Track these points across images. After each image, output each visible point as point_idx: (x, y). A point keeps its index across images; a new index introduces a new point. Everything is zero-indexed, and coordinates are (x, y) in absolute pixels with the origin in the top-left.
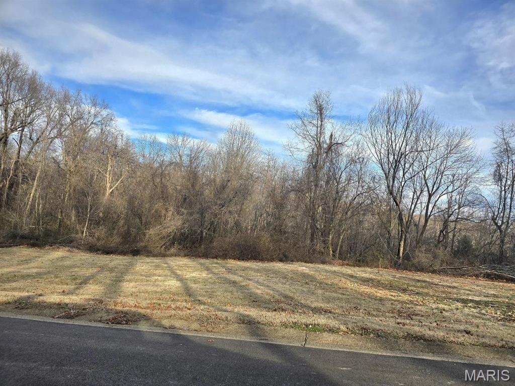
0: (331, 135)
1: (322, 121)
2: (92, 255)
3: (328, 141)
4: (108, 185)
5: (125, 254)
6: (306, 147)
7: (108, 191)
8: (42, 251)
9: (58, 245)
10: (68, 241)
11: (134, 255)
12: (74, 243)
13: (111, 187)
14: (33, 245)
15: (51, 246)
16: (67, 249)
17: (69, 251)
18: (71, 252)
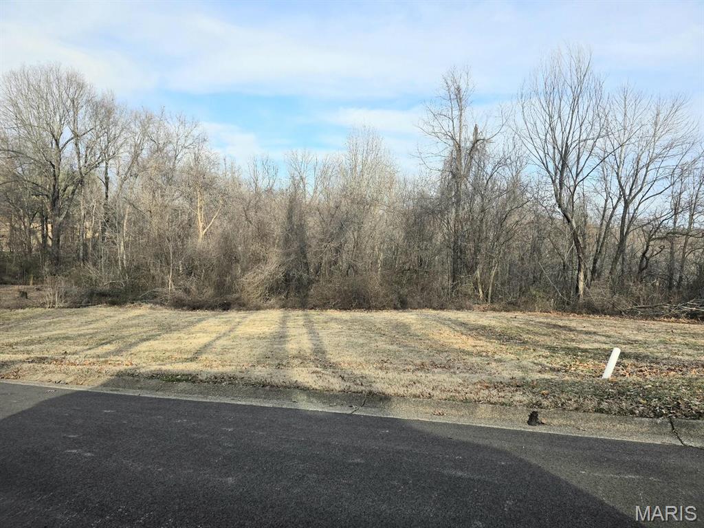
0: (476, 129)
1: (461, 110)
3: (472, 138)
4: (201, 225)
5: (213, 309)
6: (441, 149)
7: (202, 233)
8: (121, 310)
9: (139, 302)
10: (154, 299)
11: (224, 310)
12: (158, 300)
13: (204, 228)
14: (113, 304)
15: (133, 303)
16: (149, 306)
17: (151, 308)
18: (154, 309)
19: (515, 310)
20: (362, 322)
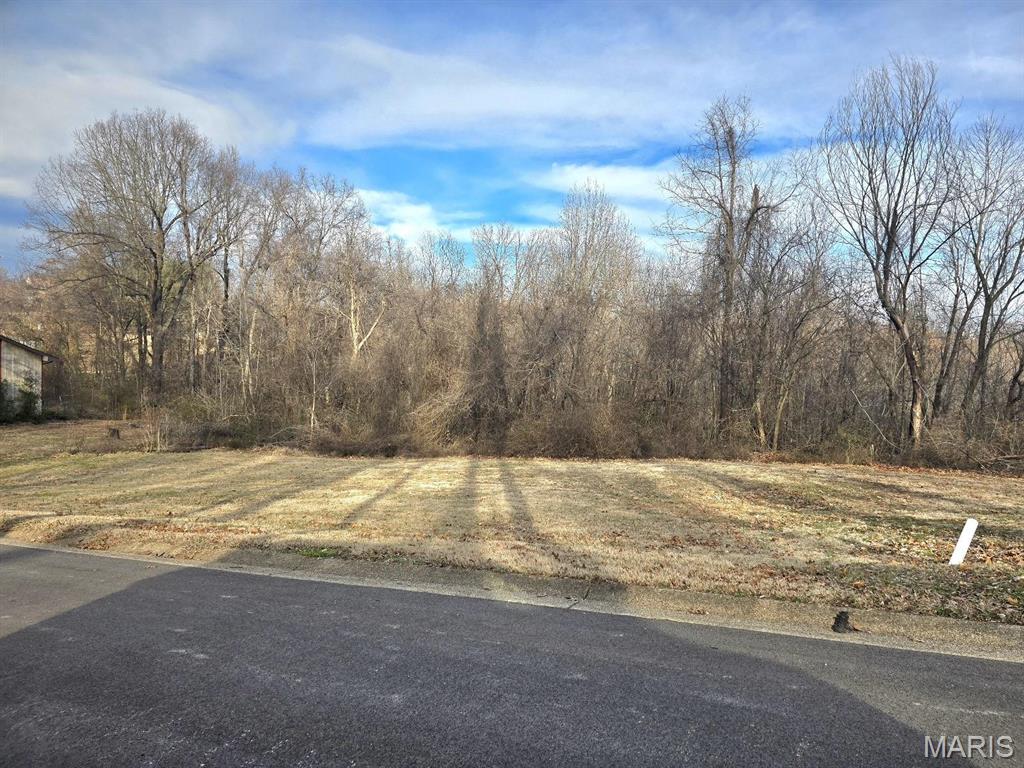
0: (756, 192)
1: (733, 163)
2: (321, 458)
3: (749, 205)
4: (355, 335)
6: (703, 222)
7: (356, 348)
8: (246, 455)
9: (271, 444)
10: (290, 440)
11: (388, 456)
12: (296, 441)
13: (360, 340)
14: (234, 446)
15: (261, 446)
16: (284, 450)
17: (286, 453)
18: (290, 454)
19: (815, 461)
20: (585, 477)
